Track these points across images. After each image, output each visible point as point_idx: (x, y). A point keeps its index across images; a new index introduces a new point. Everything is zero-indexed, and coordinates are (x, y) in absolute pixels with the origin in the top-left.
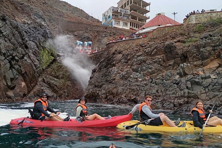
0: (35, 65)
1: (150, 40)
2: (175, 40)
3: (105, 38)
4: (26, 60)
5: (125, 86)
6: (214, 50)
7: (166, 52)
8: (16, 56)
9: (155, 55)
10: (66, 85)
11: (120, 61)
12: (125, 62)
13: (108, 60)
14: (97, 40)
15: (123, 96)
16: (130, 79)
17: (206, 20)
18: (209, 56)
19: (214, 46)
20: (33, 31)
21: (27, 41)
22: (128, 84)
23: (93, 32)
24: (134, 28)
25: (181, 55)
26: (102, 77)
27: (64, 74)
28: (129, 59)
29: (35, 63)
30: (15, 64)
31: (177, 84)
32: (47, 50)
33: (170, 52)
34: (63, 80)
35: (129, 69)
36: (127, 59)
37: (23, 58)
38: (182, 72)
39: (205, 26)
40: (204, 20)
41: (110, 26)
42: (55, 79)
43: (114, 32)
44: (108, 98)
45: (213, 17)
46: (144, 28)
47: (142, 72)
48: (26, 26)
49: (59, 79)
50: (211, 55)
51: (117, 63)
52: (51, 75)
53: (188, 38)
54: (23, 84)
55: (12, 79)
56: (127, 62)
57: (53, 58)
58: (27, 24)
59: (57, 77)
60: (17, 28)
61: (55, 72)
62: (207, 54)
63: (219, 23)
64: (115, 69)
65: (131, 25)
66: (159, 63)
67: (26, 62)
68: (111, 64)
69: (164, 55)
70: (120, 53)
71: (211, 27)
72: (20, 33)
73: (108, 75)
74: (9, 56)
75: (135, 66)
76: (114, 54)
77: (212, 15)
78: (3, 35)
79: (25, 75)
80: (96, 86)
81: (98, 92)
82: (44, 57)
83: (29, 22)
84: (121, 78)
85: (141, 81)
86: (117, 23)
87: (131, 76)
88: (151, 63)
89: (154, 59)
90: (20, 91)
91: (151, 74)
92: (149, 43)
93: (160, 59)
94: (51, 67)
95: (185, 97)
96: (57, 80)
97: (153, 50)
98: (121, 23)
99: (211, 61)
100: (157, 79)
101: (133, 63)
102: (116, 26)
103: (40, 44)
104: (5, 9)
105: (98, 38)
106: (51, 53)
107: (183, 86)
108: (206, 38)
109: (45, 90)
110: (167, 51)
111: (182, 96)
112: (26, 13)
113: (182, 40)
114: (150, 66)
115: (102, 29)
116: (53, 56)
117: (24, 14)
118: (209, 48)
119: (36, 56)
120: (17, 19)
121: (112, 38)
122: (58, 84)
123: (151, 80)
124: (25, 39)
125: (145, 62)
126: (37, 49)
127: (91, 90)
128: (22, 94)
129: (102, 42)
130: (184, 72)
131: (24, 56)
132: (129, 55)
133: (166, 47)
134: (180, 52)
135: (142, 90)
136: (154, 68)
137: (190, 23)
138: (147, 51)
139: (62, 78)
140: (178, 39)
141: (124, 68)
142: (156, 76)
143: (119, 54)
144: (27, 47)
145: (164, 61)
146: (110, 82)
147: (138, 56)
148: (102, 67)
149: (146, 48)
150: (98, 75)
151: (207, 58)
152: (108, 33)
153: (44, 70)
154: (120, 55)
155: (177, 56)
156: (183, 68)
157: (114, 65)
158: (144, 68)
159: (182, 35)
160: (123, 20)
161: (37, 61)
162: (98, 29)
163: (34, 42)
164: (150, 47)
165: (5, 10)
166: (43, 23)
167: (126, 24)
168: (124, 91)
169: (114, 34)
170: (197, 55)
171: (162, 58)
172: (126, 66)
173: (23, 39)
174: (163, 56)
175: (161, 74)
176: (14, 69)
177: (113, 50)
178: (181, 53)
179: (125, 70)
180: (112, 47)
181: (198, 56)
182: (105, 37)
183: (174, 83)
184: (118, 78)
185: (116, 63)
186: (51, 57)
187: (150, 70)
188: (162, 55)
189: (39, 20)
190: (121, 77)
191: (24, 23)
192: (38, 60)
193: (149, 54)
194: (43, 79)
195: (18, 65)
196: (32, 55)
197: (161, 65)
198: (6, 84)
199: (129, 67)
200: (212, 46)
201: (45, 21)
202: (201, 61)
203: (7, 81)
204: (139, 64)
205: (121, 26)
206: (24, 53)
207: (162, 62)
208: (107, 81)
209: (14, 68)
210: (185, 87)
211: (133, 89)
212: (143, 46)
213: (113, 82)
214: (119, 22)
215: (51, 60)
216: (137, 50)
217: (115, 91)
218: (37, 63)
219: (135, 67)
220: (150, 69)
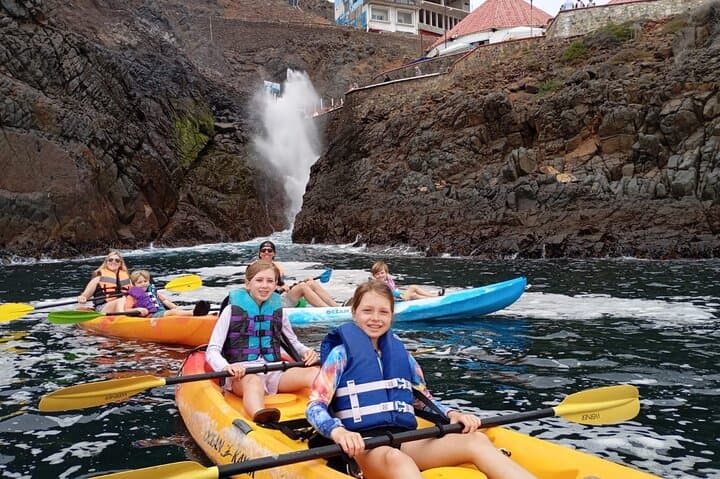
0: (165, 160)
1: (457, 83)
2: (514, 86)
3: (346, 66)
4: (147, 153)
5: (388, 205)
6: (591, 113)
7: (487, 120)
8: (126, 144)
9: (461, 126)
10: (247, 208)
11: (381, 142)
12: (393, 145)
13: (352, 139)
14: (321, 73)
15: (379, 229)
16: (402, 190)
17: (597, 26)
18: (580, 129)
19: (593, 104)
20: (149, 68)
21: (139, 101)
22: (396, 201)
23: (309, 49)
24: (430, 28)
25: (522, 126)
26: (336, 184)
27: (238, 181)
28: (403, 137)
29: (165, 156)
30: (128, 165)
31: (491, 197)
32: (189, 119)
33: (498, 118)
34: (238, 197)
35: (401, 163)
36: (398, 136)
37: (139, 147)
38: (512, 169)
39: (588, 47)
40: (591, 27)
41: (359, 27)
42: (218, 195)
43: (372, 45)
44: (349, 234)
45: (614, 18)
46: (452, 40)
47: (430, 170)
48: (128, 53)
49: (228, 193)
50: (584, 125)
51: (374, 147)
52: (207, 185)
53: (544, 80)
54: (148, 210)
55: (126, 200)
56: (398, 145)
57: (205, 138)
58: (130, 51)
59: (223, 189)
60: (114, 68)
61: (216, 177)
62: (574, 124)
63: (620, 39)
64: (366, 164)
65: (421, 21)
66: (471, 146)
67: (148, 157)
68: (358, 151)
69: (482, 126)
70: (381, 118)
71: (602, 49)
72: (122, 81)
73: (350, 180)
74: (111, 146)
75: (416, 155)
76: (365, 121)
77: (613, 11)
78: (88, 93)
79: (149, 189)
80: (320, 209)
81: (325, 222)
82: (185, 139)
83: (134, 42)
84: (382, 187)
85: (426, 193)
86: (380, 14)
87: (405, 181)
88: (451, 149)
89: (459, 138)
90: (144, 227)
91: (450, 175)
92: (453, 91)
93: (473, 138)
94: (204, 163)
95: (497, 224)
96: (223, 196)
97: (459, 113)
98: (393, 15)
99: (584, 139)
100: (463, 186)
101: (411, 147)
102: (376, 26)
103: (170, 104)
104: (68, 10)
105: (323, 68)
106: (201, 126)
107: (499, 201)
108: (578, 82)
109: (198, 223)
110: (489, 116)
111: (491, 223)
112: (123, 16)
113: (530, 84)
114: (449, 156)
115: (334, 40)
116: (205, 133)
117: (117, 19)
118: (581, 110)
119: (165, 137)
120: (102, 37)
121: (365, 65)
122: (227, 208)
123: (447, 190)
124: (135, 95)
125: (438, 143)
126: (165, 118)
127: (310, 218)
128: (148, 232)
129: (337, 79)
130: (518, 168)
131: (141, 141)
132: (401, 125)
133: (488, 106)
134: (520, 118)
135: (422, 215)
136: (456, 159)
137: (556, 36)
138: (444, 117)
139: (236, 190)
140: (522, 81)
141: (389, 161)
142: (461, 180)
143: (379, 121)
144: (141, 117)
145: (483, 142)
146: (355, 199)
147: (423, 129)
148: (337, 159)
149: (443, 108)
150: (325, 179)
151: (575, 133)
152: (353, 50)
153: (187, 172)
154: (380, 124)
155: (512, 128)
156: (516, 160)
157: (366, 154)
158: (436, 160)
159: (533, 70)
160: (397, 7)
161: (168, 149)
162: (322, 40)
163: (155, 99)
164: (452, 105)
165: (68, 14)
166: (166, 37)
167: (406, 18)
168: (386, 218)
169: (372, 53)
170: (553, 126)
171: (477, 133)
172: (395, 155)
173: (130, 98)
174: (480, 130)
175: (473, 175)
176: (126, 177)
177: (363, 111)
178: (523, 120)
179: (392, 166)
180: (362, 100)
181: (557, 127)
182: (344, 63)
183: (485, 197)
184: (373, 187)
185: (369, 147)
186: (201, 135)
187: (448, 166)
188: (478, 128)
189: (154, 29)
190: (382, 183)
191: (123, 47)
192: (171, 147)
193: (447, 124)
194: (189, 196)
195: (134, 166)
196: (156, 136)
197: (476, 152)
198: (115, 212)
199: (401, 157)
200: (588, 103)
201: (169, 28)
202: (562, 139)
203: (117, 204)
204: (426, 151)
205: (391, 25)
206: (140, 134)
207: (479, 143)
208: (347, 195)
209: (126, 173)
210: (503, 203)
211: (404, 213)
212: (438, 102)
213: (362, 196)
214: (386, 12)
215: (202, 143)
216: (423, 113)
217: (364, 218)
218: (169, 155)
219: (414, 159)
220: (448, 161)
